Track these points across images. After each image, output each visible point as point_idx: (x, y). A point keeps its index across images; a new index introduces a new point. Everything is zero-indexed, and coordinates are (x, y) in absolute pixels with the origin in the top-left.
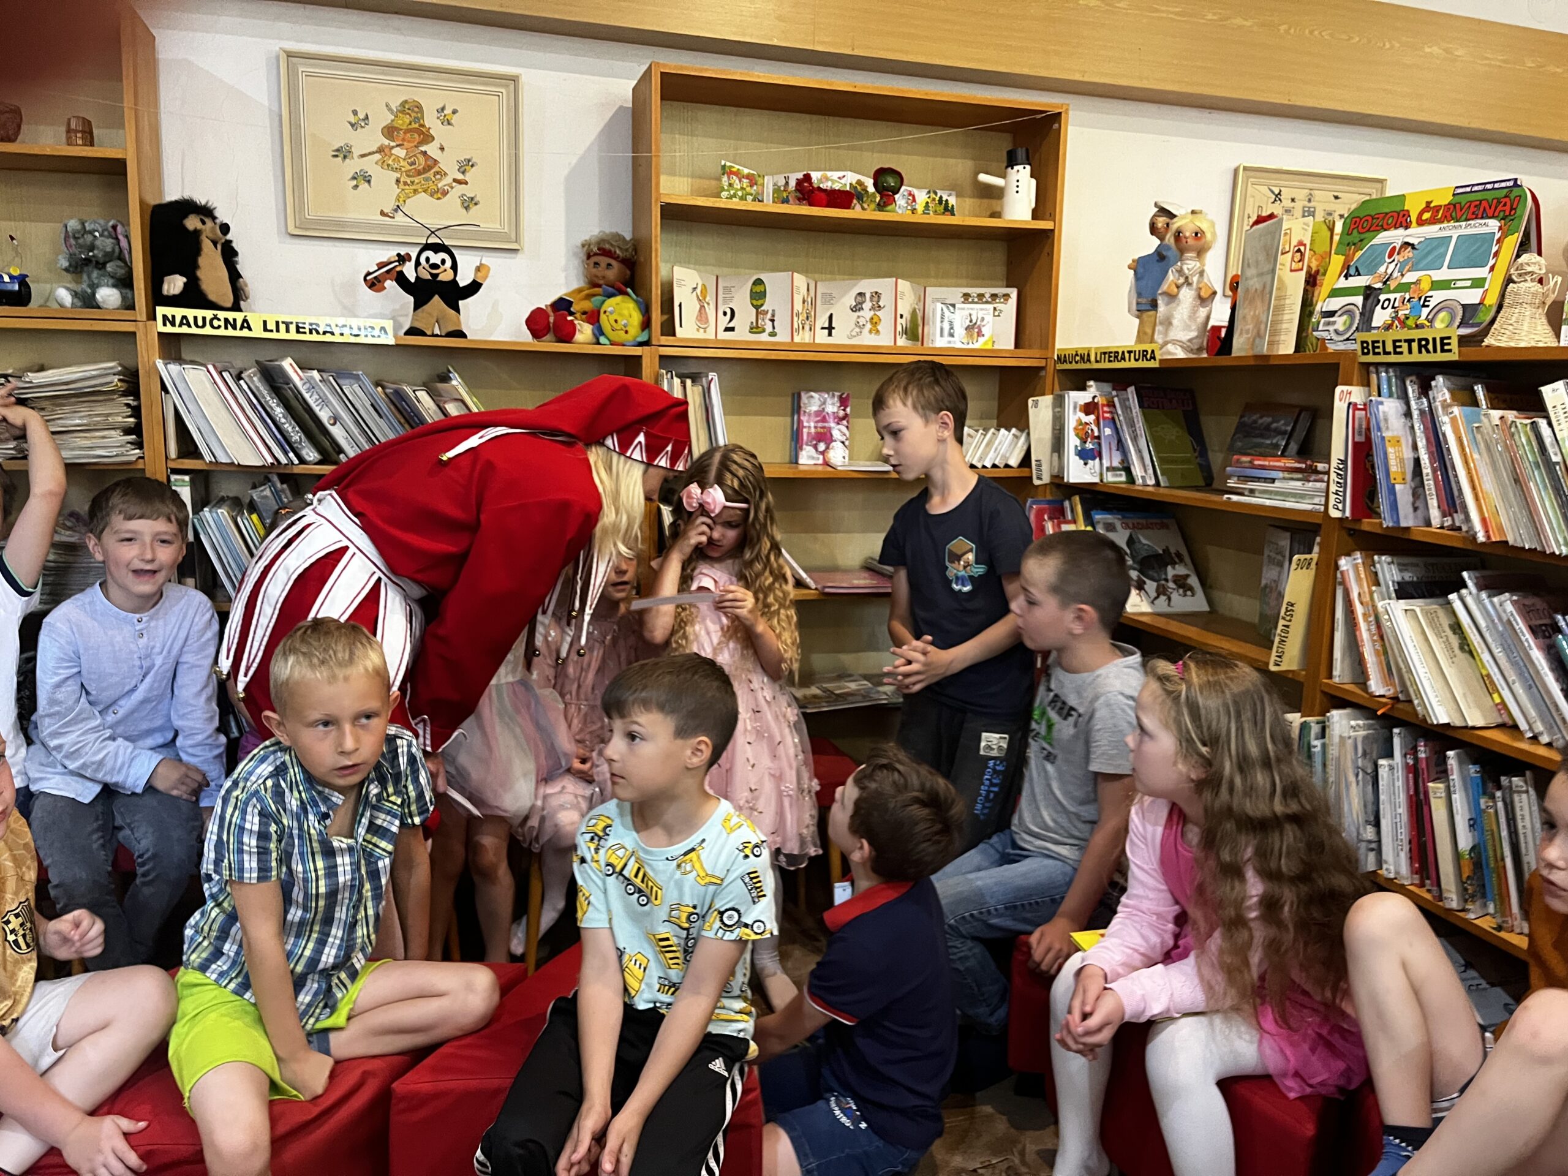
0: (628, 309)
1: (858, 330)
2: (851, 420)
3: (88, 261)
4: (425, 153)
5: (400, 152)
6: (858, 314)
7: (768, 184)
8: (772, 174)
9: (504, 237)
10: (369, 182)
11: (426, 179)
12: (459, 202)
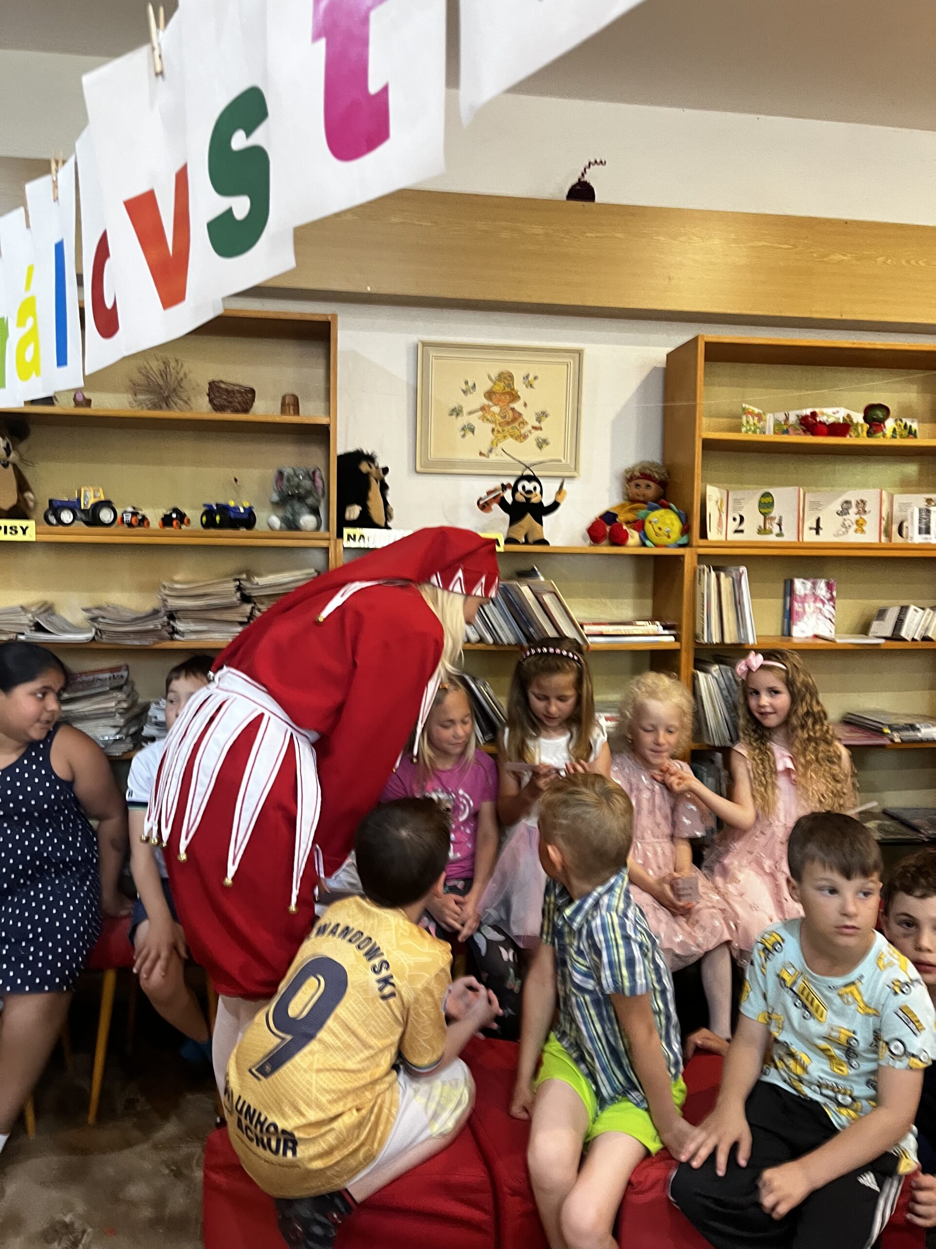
0: (671, 519)
1: (844, 530)
2: (837, 601)
3: (292, 497)
4: (513, 409)
5: (496, 409)
6: (845, 517)
7: (770, 421)
8: (773, 412)
9: (567, 468)
10: (473, 432)
11: (513, 428)
12: (535, 443)
